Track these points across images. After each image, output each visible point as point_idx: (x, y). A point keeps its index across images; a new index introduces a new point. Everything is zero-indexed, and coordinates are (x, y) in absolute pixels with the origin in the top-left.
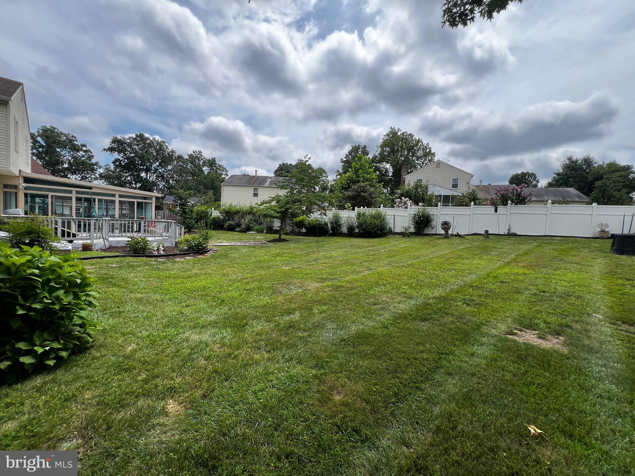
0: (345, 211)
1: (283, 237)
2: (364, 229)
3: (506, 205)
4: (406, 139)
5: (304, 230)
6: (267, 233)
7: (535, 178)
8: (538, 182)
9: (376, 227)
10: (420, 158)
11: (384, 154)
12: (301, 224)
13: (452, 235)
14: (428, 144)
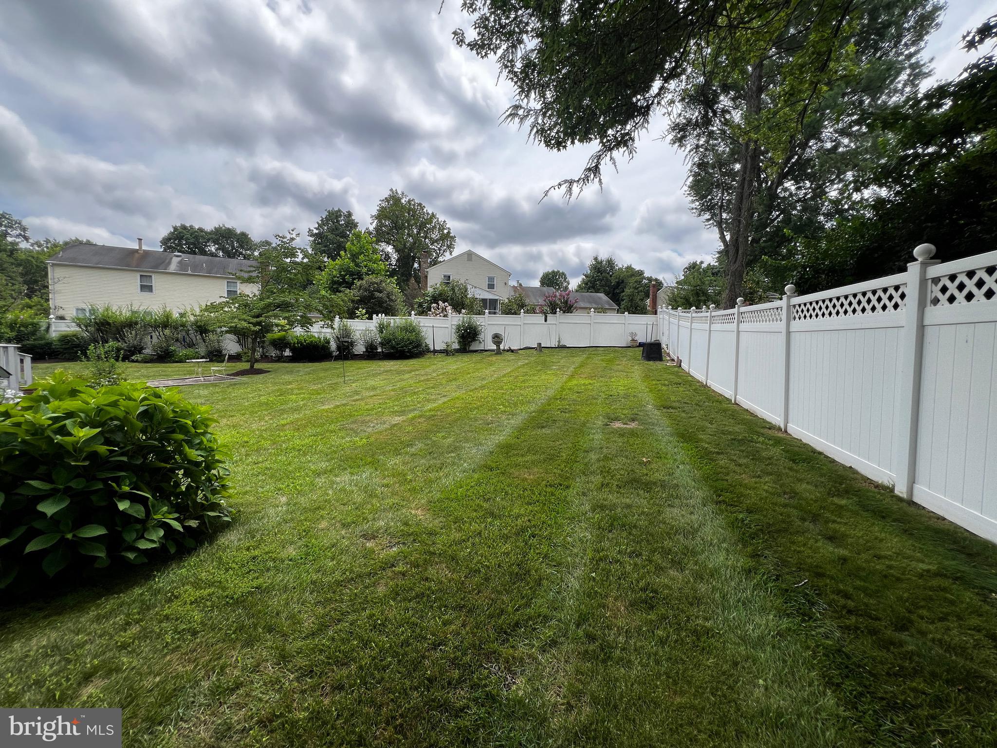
0: (356, 320)
1: (257, 366)
2: (393, 347)
3: (555, 313)
4: (414, 211)
5: (287, 353)
6: (228, 361)
7: (565, 278)
8: (569, 284)
9: (410, 343)
10: (436, 241)
11: (382, 230)
12: (281, 344)
13: (504, 350)
14: (445, 221)
